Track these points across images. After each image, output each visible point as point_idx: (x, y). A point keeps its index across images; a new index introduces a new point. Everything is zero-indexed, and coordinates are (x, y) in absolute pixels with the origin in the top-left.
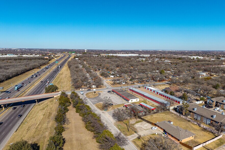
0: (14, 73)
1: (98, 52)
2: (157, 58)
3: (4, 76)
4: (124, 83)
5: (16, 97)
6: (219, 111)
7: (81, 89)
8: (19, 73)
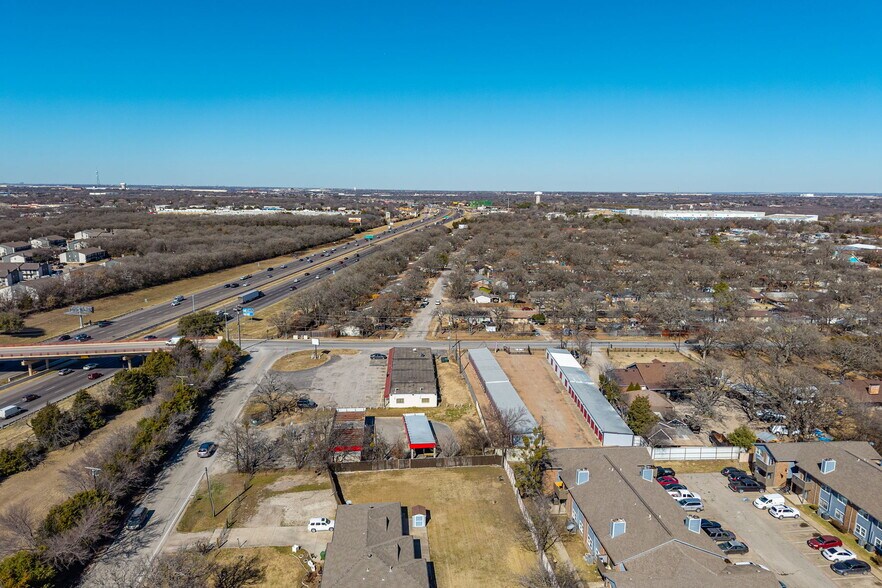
0: (184, 268)
1: (576, 202)
2: (831, 228)
3: (140, 272)
4: (493, 329)
5: (115, 341)
6: (772, 510)
7: (295, 337)
8: (203, 268)
